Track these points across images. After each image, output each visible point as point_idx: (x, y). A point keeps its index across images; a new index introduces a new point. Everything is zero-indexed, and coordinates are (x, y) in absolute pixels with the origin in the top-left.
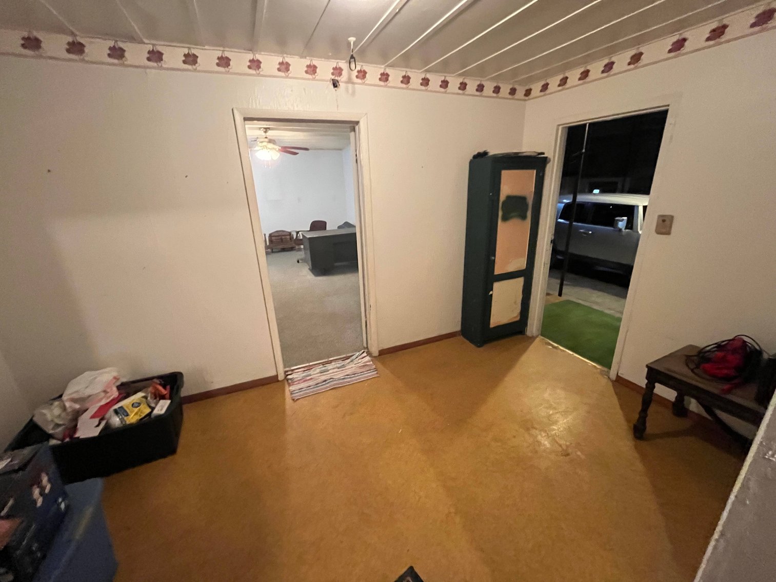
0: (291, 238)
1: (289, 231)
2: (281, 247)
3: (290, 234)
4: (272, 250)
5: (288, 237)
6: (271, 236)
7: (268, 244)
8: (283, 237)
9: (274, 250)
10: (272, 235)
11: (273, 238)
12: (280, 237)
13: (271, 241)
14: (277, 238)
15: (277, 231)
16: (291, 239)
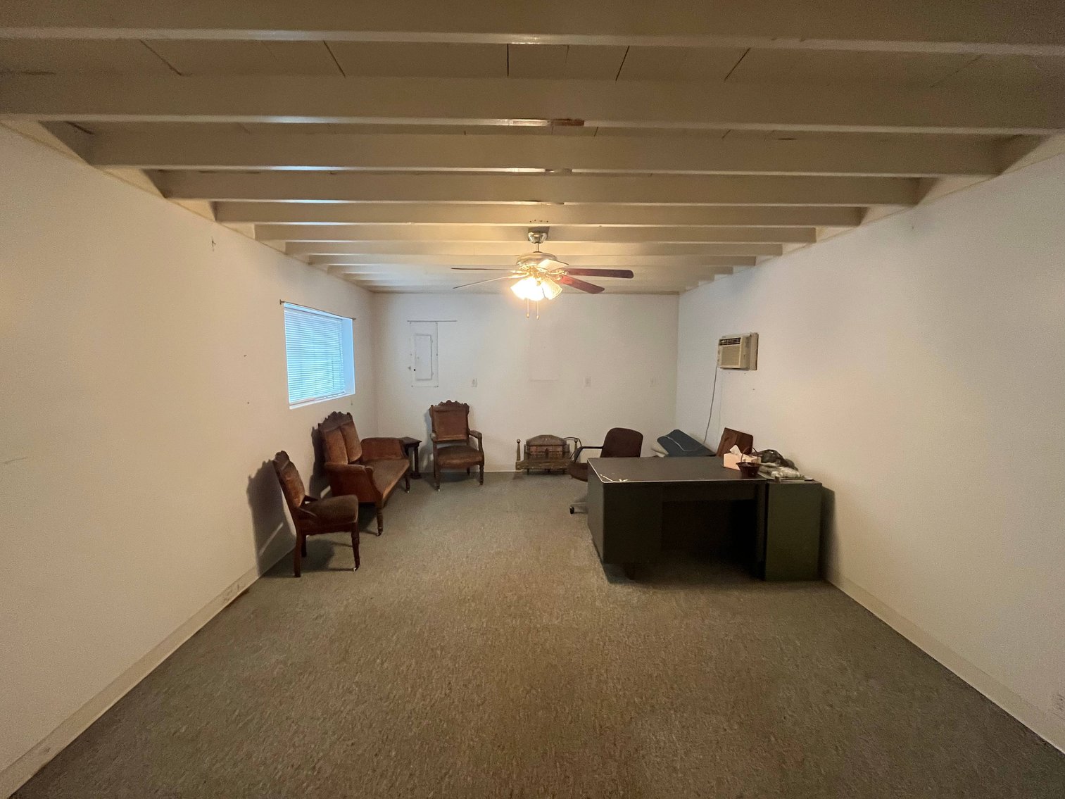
0: (566, 452)
1: (563, 437)
2: (543, 466)
3: (563, 444)
4: (528, 470)
5: (560, 449)
6: (529, 444)
7: (522, 458)
8: (551, 449)
9: (531, 470)
10: (532, 444)
11: (533, 449)
12: (545, 448)
13: (528, 454)
14: (539, 449)
15: (541, 437)
16: (564, 453)
